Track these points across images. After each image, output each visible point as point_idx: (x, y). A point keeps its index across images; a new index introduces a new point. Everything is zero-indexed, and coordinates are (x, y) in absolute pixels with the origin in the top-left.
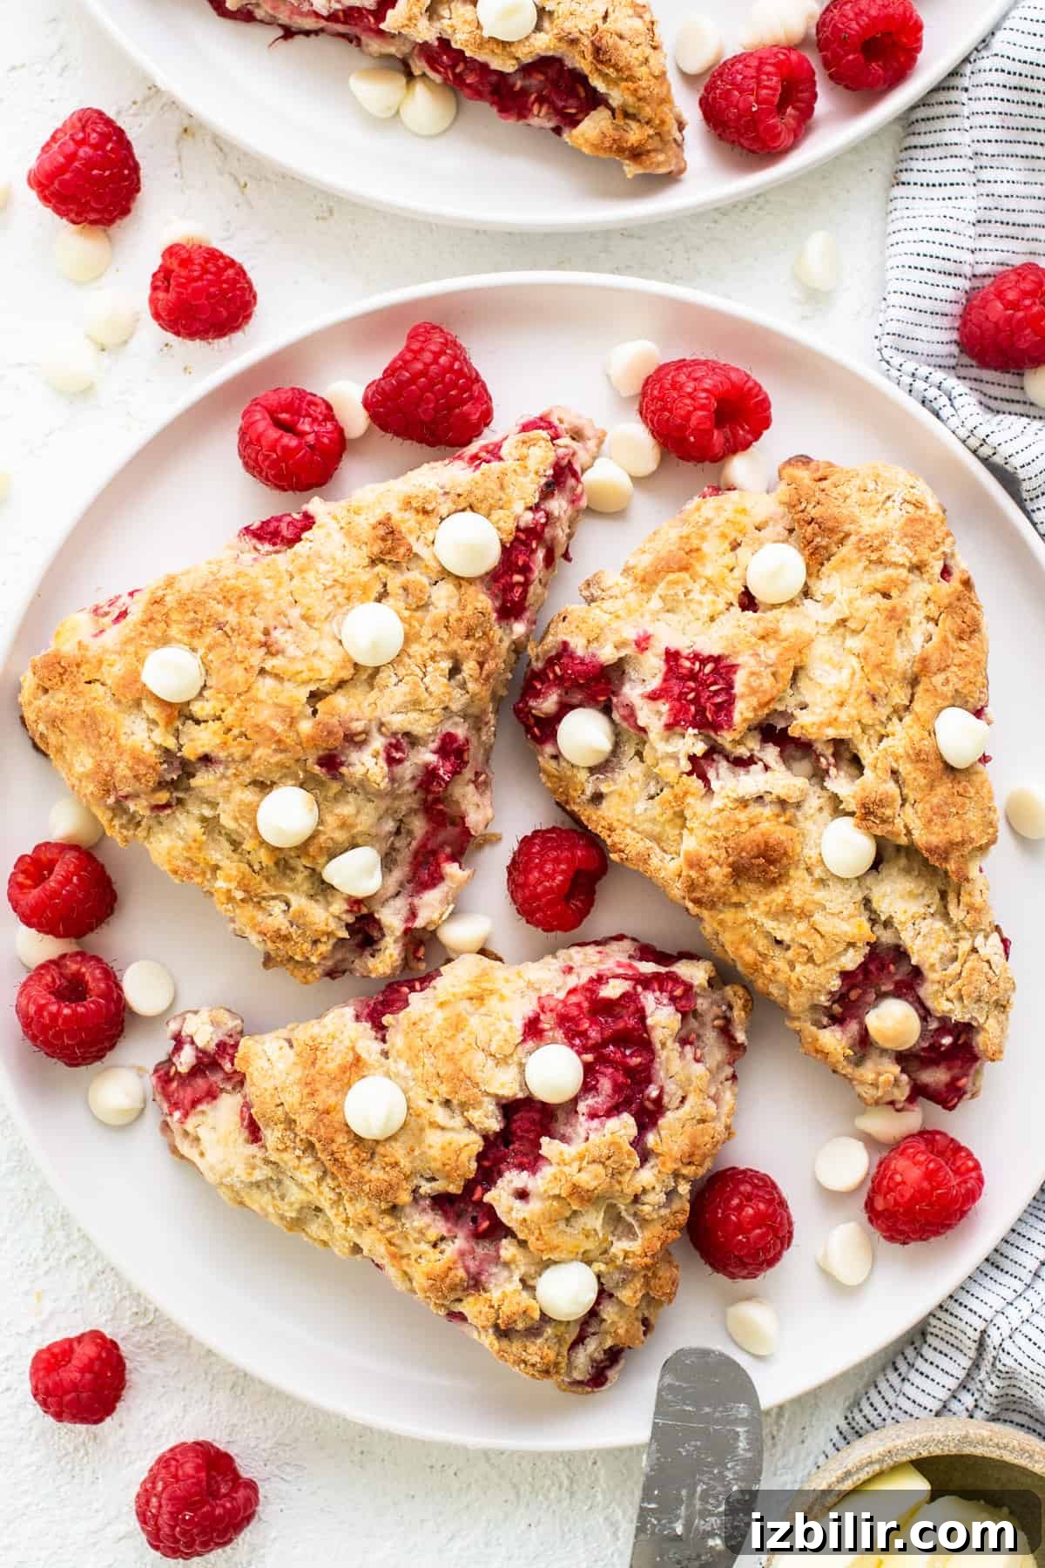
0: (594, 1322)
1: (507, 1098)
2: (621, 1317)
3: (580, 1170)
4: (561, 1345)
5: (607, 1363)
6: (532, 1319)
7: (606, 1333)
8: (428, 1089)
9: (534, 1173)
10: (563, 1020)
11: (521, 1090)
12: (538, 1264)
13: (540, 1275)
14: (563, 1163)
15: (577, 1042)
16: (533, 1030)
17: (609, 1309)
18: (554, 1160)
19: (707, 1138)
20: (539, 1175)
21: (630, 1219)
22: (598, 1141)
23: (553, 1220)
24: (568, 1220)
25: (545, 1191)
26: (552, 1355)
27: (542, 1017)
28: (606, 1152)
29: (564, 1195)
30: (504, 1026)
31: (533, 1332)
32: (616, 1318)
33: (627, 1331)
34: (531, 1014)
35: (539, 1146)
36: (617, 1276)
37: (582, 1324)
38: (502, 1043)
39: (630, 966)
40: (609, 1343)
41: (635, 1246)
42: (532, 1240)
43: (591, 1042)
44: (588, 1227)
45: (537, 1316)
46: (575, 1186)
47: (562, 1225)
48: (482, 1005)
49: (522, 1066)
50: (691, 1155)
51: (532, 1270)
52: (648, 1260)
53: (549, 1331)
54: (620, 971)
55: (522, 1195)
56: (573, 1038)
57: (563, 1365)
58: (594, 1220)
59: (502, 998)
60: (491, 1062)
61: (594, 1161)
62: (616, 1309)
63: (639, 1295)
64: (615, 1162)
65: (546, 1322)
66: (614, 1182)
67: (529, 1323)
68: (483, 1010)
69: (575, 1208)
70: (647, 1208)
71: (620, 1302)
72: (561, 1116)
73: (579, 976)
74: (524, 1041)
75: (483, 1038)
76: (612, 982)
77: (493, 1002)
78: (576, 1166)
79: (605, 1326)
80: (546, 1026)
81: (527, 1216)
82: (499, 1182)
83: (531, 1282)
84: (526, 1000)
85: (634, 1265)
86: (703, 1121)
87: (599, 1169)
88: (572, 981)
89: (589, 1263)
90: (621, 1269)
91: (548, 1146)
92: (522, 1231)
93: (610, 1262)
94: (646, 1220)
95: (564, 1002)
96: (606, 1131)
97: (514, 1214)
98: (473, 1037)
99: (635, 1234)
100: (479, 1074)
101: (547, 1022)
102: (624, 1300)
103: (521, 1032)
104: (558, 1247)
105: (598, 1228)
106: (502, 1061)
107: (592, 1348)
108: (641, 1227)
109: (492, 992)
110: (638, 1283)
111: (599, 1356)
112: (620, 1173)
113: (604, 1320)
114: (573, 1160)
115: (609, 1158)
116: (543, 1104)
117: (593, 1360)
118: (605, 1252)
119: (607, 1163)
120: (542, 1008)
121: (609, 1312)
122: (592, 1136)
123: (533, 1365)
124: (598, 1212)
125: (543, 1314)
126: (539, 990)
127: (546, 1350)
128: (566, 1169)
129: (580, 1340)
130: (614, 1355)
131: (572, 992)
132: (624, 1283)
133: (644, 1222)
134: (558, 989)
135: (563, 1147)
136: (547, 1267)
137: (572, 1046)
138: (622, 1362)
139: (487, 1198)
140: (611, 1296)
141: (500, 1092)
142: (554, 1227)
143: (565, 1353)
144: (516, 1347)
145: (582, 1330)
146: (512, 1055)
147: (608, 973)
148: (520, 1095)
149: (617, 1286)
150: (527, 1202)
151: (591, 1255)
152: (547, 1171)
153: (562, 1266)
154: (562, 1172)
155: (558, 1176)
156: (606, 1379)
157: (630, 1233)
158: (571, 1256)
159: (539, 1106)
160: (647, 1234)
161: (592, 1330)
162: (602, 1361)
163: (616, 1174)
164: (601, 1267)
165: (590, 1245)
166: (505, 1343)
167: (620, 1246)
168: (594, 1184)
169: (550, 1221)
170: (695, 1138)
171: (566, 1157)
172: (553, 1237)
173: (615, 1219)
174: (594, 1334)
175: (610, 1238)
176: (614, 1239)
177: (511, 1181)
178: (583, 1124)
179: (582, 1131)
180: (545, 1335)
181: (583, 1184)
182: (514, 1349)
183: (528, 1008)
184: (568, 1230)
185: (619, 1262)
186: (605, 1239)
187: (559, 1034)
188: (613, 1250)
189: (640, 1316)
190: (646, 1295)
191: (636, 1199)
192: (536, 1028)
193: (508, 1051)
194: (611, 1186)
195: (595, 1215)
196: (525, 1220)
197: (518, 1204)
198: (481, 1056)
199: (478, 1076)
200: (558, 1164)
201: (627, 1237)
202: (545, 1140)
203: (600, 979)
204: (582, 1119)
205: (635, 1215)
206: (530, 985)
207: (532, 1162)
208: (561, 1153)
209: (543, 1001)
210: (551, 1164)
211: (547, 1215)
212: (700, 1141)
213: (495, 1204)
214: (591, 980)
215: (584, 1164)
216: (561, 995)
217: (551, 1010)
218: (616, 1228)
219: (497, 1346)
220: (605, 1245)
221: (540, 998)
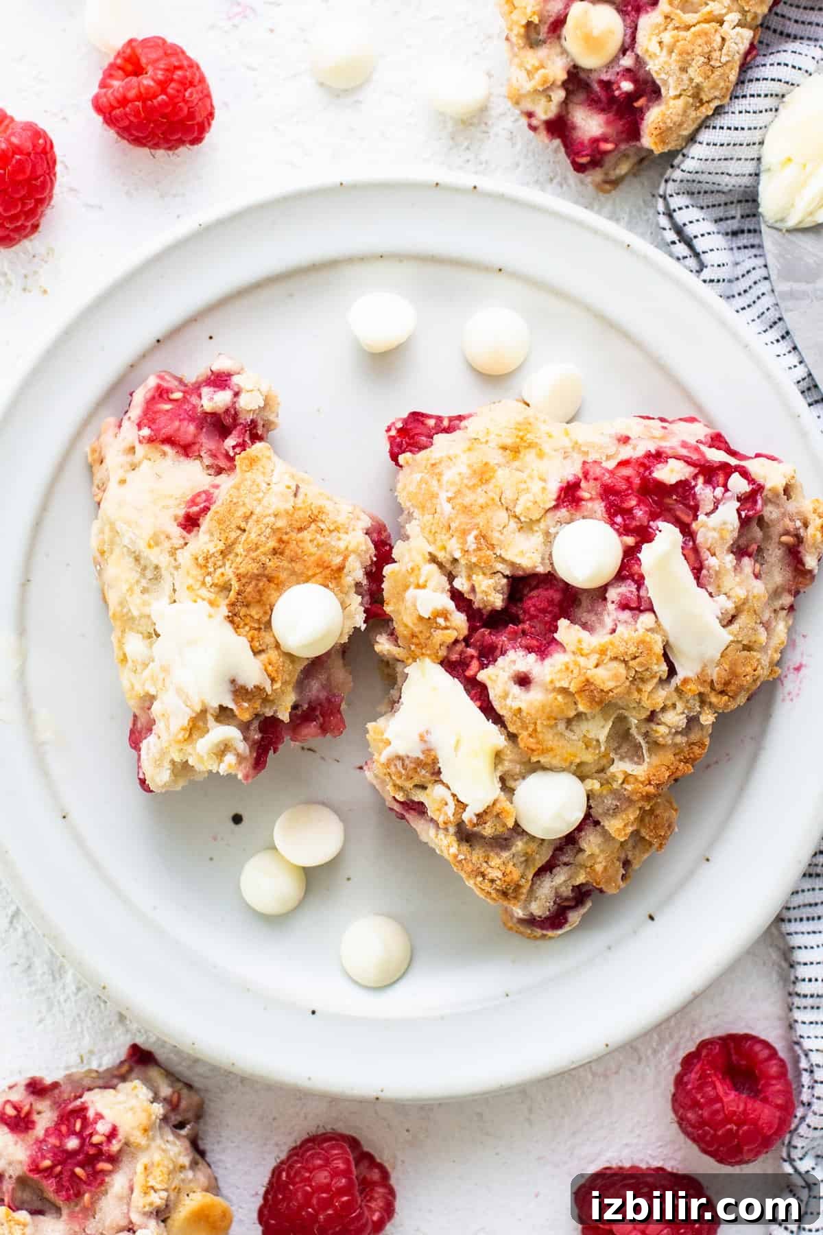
0: (569, 849)
1: (524, 570)
2: (602, 851)
3: (597, 666)
4: (527, 866)
5: (573, 904)
6: (504, 825)
7: (583, 866)
8: (434, 542)
9: (543, 659)
10: (607, 492)
11: (543, 563)
12: (523, 763)
13: (524, 778)
14: (580, 652)
15: (619, 519)
16: (569, 495)
17: (592, 838)
18: (569, 648)
19: (749, 669)
20: (548, 661)
21: (640, 739)
22: (626, 636)
23: (553, 719)
24: (569, 722)
25: (552, 682)
26: (516, 874)
27: (583, 484)
28: (633, 650)
29: (573, 689)
30: (536, 486)
31: (501, 842)
32: (597, 851)
33: (605, 868)
34: (571, 478)
35: (556, 629)
36: (610, 802)
37: (556, 849)
38: (530, 504)
39: (697, 449)
40: (581, 879)
41: (640, 770)
42: (523, 735)
43: (634, 524)
44: (591, 735)
45: (511, 824)
46: (588, 682)
47: (561, 726)
48: (515, 458)
49: (549, 538)
50: (727, 683)
51: (517, 769)
52: (651, 789)
53: (519, 845)
54: (684, 452)
55: (523, 681)
56: (615, 515)
57: (524, 891)
58: (600, 730)
59: (541, 455)
60: (513, 525)
61: (616, 658)
62: (599, 840)
63: (630, 829)
64: (641, 664)
65: (519, 834)
66: (633, 687)
67: (501, 829)
68: (516, 464)
69: (581, 708)
70: (662, 729)
71: (605, 834)
72: (586, 602)
73: (634, 448)
74: (556, 507)
75: (509, 495)
76: (671, 461)
77: (529, 456)
78: (594, 658)
79: (582, 857)
80: (586, 495)
81: (523, 706)
82: (500, 660)
83: (511, 784)
84: (568, 462)
85: (635, 792)
86: (748, 648)
87: (621, 669)
88: (626, 453)
89: (582, 778)
90: (614, 792)
91: (566, 631)
92: (514, 723)
93: (605, 783)
94: (656, 743)
95: (612, 472)
96: (639, 625)
97: (509, 702)
98: (498, 492)
99: (641, 757)
100: (496, 535)
101: (587, 491)
102: (611, 831)
103: (555, 496)
104: (552, 749)
105: (602, 738)
106: (527, 526)
107: (560, 881)
108: (649, 750)
109: (530, 446)
110: (632, 815)
111: (567, 892)
112: (643, 680)
113: (581, 850)
114: (593, 651)
115: (635, 658)
116: (567, 584)
117: (557, 895)
118: (602, 770)
119: (632, 663)
120: (586, 475)
121: (591, 843)
122: (620, 629)
123: (492, 881)
124: (606, 720)
125: (517, 825)
126: (586, 453)
127: (510, 867)
128: (582, 661)
129: (548, 868)
130: (581, 895)
131: (624, 463)
132: (616, 811)
133: (655, 746)
134: (608, 458)
135: (585, 634)
136: (533, 771)
137: (613, 524)
138: (589, 904)
139: (482, 676)
140: (597, 823)
141: (518, 560)
142: (551, 727)
143: (530, 877)
144: (477, 855)
145: (553, 857)
146: (538, 521)
147: (670, 452)
148: (541, 569)
149: (606, 813)
150: (528, 690)
151: (586, 770)
152: (558, 659)
153: (550, 773)
154: (576, 663)
155: (571, 666)
156: (566, 921)
157: (635, 754)
158: (564, 765)
159: (561, 585)
160: (656, 760)
161: (565, 859)
162: (567, 899)
163: (638, 680)
164: (595, 785)
165: (588, 757)
166: (465, 848)
167: (621, 767)
168: (610, 685)
169: (549, 719)
170: (735, 664)
171: (584, 646)
172: (549, 738)
173: (621, 735)
174: (566, 864)
175: (612, 755)
176: (616, 757)
177: (514, 662)
178: (611, 613)
179: (609, 622)
180: (514, 850)
181: (598, 682)
182: (474, 859)
183: (570, 470)
184: (568, 734)
185: (615, 786)
186: (606, 755)
187: (599, 507)
188: (613, 769)
189: (623, 856)
190: (636, 833)
191: (652, 717)
192: (573, 496)
193: (536, 516)
194: (629, 693)
195: (602, 723)
196: (520, 710)
197: (516, 689)
198: (503, 515)
199: (495, 536)
200: (574, 653)
201: (631, 760)
202: (563, 623)
203: (658, 457)
204: (611, 607)
205: (646, 735)
206: (576, 446)
207: (544, 646)
208: (580, 641)
209: (587, 466)
210: (565, 651)
211: (548, 709)
212: (740, 670)
213: (489, 684)
214: (648, 455)
215: (607, 659)
216: (611, 465)
217: (596, 479)
218: (619, 747)
219: (454, 850)
220: (604, 762)
221: (585, 463)
